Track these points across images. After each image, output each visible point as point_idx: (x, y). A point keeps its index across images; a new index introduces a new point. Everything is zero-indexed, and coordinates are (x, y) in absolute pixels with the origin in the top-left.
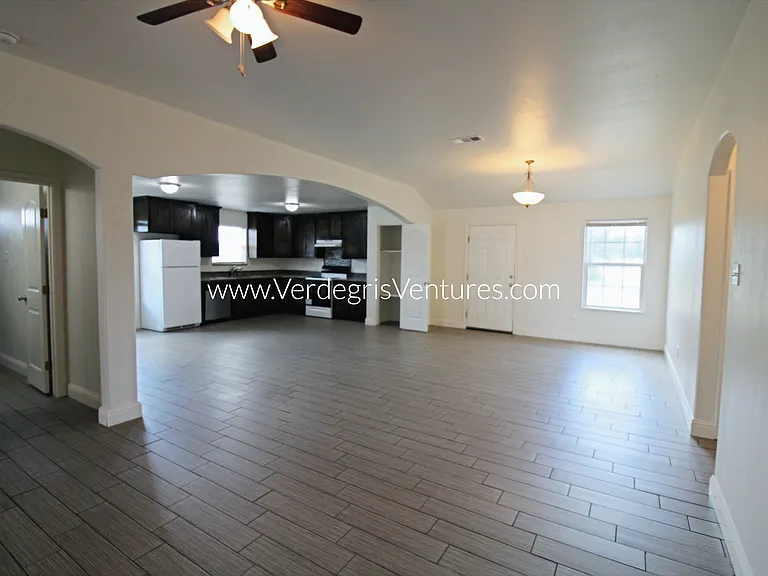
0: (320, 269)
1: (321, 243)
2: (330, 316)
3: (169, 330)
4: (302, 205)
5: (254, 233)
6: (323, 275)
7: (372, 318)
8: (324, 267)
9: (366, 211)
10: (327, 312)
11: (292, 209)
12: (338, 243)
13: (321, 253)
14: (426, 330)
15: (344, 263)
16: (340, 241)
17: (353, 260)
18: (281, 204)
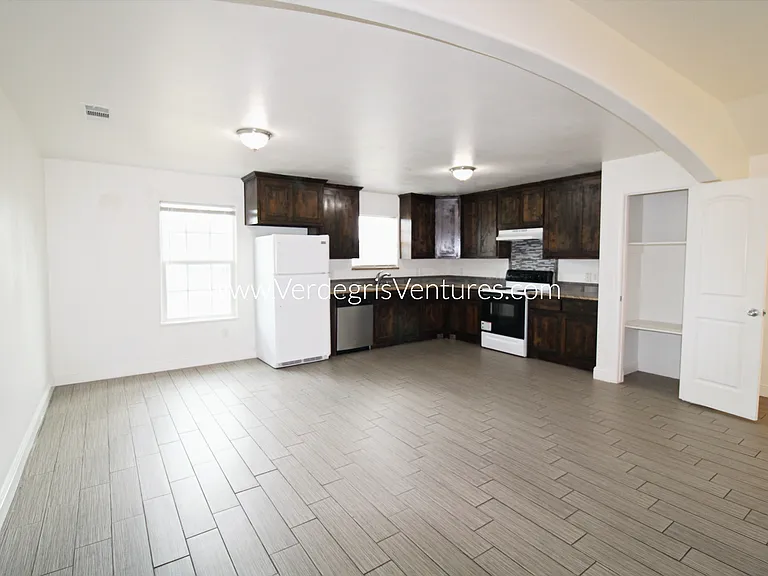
0: (503, 275)
1: (505, 235)
2: (523, 353)
3: (286, 367)
4: (481, 169)
5: (407, 224)
6: (509, 284)
7: (608, 367)
8: (509, 272)
9: (598, 174)
10: (517, 346)
11: (464, 176)
12: (537, 233)
13: (505, 250)
14: (753, 415)
15: (546, 266)
16: (540, 230)
17: (561, 261)
18: (445, 170)
